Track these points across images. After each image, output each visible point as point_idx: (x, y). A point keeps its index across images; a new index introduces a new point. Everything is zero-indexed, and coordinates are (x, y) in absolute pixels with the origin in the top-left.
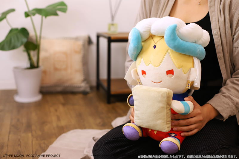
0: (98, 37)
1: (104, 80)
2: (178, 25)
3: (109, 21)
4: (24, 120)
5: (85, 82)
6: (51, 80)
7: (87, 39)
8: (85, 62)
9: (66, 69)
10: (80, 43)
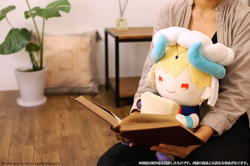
0: (106, 34)
1: (112, 79)
2: (202, 43)
3: (118, 16)
4: (26, 130)
5: (93, 82)
6: (56, 81)
7: (95, 35)
8: (93, 60)
9: (72, 69)
10: (88, 39)
